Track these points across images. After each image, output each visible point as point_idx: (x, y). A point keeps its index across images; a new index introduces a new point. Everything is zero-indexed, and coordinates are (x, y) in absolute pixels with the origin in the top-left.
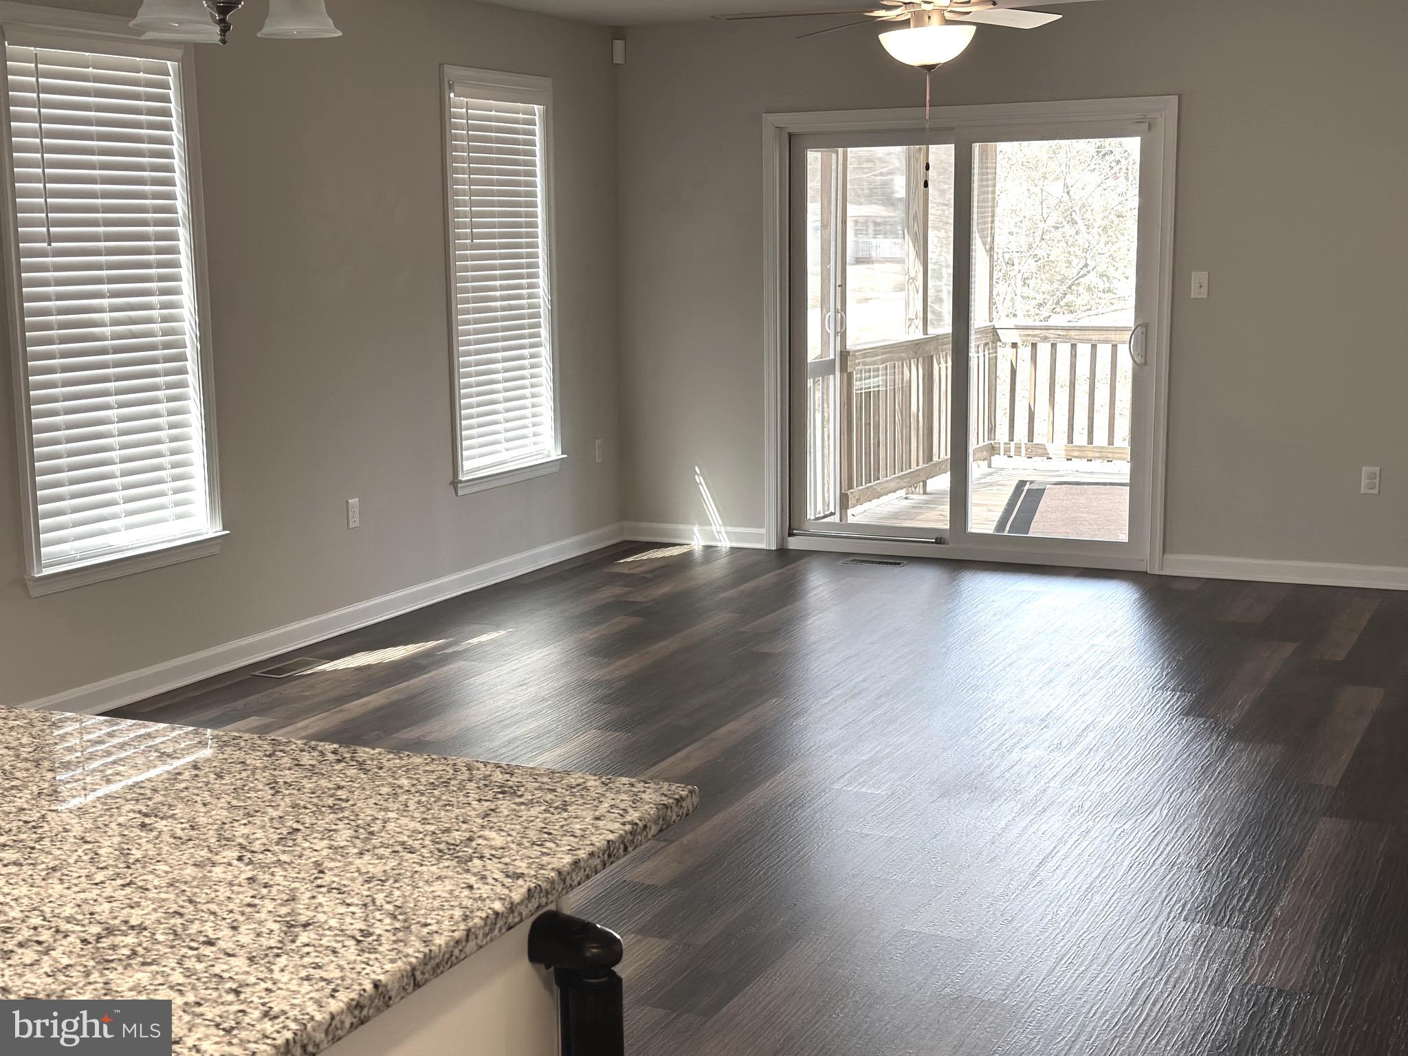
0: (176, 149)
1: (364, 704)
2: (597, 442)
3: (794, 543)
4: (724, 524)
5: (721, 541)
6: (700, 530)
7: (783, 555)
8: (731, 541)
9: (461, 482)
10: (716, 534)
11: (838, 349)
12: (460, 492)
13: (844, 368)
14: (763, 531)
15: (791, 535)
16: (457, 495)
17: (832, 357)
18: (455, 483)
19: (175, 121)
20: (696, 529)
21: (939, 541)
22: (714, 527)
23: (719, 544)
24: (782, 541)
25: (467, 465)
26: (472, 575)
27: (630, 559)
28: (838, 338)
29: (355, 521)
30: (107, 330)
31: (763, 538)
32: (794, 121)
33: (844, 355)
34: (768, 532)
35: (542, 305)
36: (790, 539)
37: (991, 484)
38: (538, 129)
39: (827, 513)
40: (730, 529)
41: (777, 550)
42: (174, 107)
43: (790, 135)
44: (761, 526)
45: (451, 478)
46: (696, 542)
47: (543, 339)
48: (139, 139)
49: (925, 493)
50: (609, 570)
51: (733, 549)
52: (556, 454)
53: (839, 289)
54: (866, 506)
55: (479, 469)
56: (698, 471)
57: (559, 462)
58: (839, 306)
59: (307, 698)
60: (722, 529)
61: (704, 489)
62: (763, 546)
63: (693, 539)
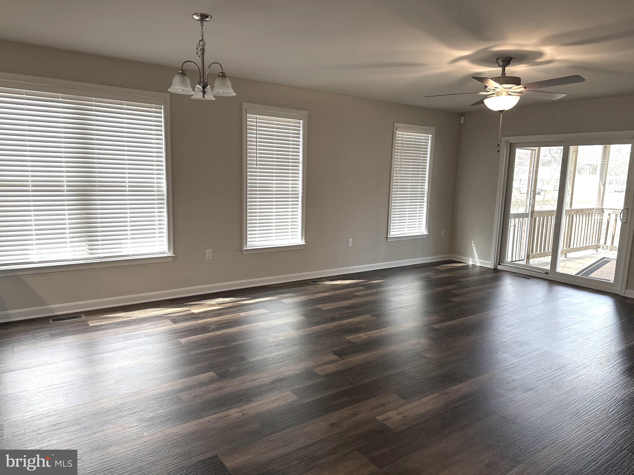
0: (301, 144)
1: (321, 295)
2: (442, 231)
3: (499, 267)
4: (479, 259)
5: (477, 263)
6: (472, 260)
7: (496, 270)
8: (480, 264)
9: (388, 238)
10: (476, 261)
11: (530, 210)
12: (388, 240)
13: (532, 217)
14: (490, 262)
15: (499, 265)
16: (387, 241)
17: (528, 212)
18: (387, 238)
19: (301, 136)
20: (470, 259)
21: (546, 273)
22: (476, 259)
23: (477, 264)
24: (496, 266)
25: (391, 233)
26: (392, 263)
27: (444, 265)
28: (531, 207)
29: (350, 245)
30: (274, 189)
31: (490, 264)
32: (512, 139)
33: (533, 212)
34: (492, 263)
35: (426, 191)
36: (499, 266)
37: (592, 257)
38: (429, 142)
39: (521, 259)
40: (481, 260)
41: (494, 269)
42: (301, 132)
43: (511, 144)
44: (490, 261)
45: (386, 236)
46: (471, 263)
47: (425, 200)
48: (289, 141)
49: (566, 257)
50: (434, 267)
51: (480, 266)
52: (426, 233)
53: (532, 192)
54: (538, 259)
55: (397, 235)
56: (473, 242)
57: (427, 235)
58: (532, 197)
59: (311, 290)
60: (478, 260)
61: (474, 248)
62: (490, 267)
63: (469, 262)
